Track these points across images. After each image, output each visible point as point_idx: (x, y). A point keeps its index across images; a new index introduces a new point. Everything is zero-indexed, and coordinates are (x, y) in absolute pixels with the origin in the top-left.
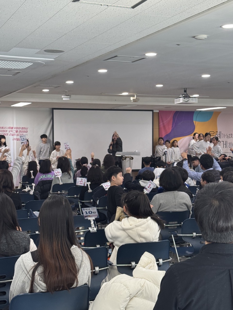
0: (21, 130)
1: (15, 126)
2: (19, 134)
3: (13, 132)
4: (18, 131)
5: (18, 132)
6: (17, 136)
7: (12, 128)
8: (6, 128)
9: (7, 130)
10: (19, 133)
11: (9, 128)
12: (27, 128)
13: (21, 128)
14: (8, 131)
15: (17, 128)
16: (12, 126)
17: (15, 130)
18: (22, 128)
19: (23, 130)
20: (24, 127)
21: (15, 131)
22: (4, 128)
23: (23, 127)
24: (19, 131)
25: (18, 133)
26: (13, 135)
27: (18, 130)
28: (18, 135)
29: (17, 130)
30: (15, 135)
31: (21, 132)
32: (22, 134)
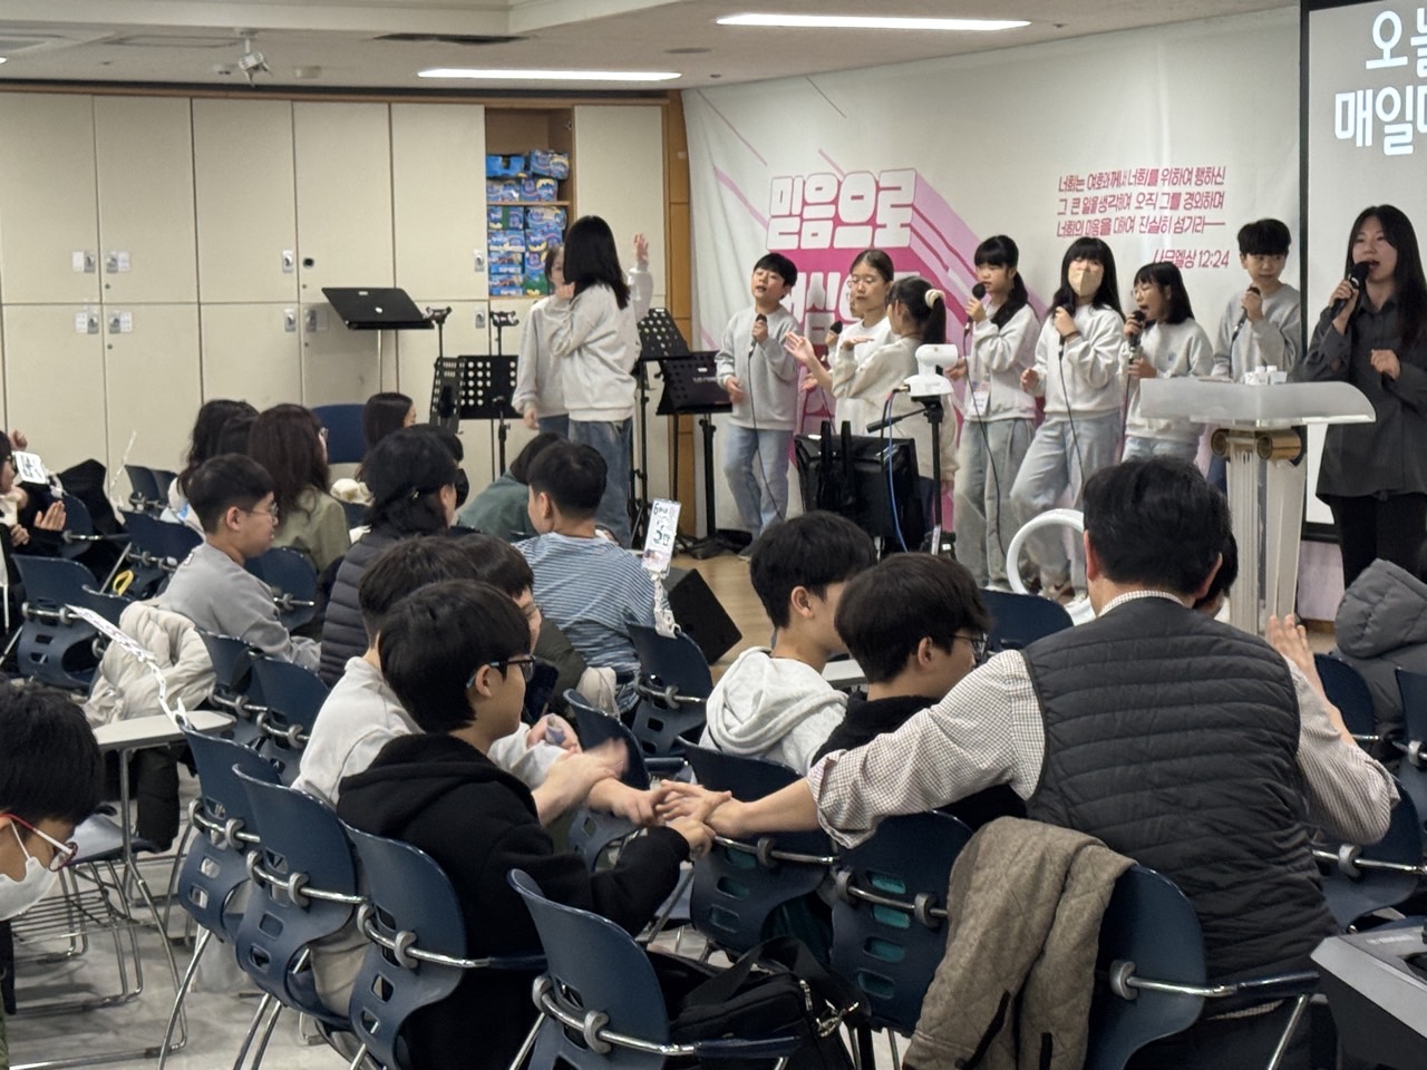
0: (1193, 189)
1: (1166, 164)
2: (1187, 222)
3: (1158, 205)
4: (1180, 194)
5: (1182, 203)
6: (1175, 232)
7: (1153, 178)
9: (1128, 191)
10: (1189, 213)
11: (1140, 177)
12: (1219, 175)
13: (1194, 179)
14: (1134, 203)
15: (1177, 176)
16: (1150, 166)
17: (1168, 188)
18: (1198, 169)
19: (1204, 188)
20: (1203, 165)
21: (1164, 201)
23: (1201, 166)
24: (1184, 197)
25: (1181, 212)
26: (1154, 229)
27: (1183, 189)
28: (1179, 230)
29: (1176, 189)
30: (1168, 223)
31: (1194, 204)
32: (1198, 221)
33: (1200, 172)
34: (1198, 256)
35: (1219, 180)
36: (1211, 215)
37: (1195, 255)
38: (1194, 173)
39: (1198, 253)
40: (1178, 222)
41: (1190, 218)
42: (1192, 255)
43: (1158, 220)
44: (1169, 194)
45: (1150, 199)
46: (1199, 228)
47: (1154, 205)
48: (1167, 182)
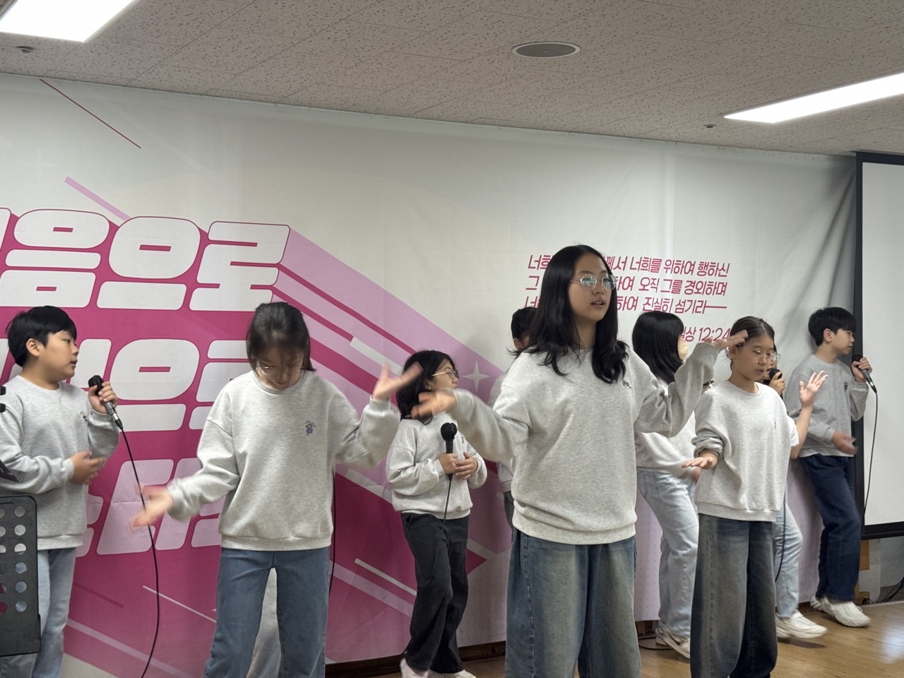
0: (694, 277)
1: (668, 255)
2: (688, 304)
3: (659, 290)
4: (682, 281)
5: (683, 289)
7: (656, 265)
8: (625, 263)
9: (631, 274)
10: (687, 297)
11: (645, 264)
13: (696, 270)
14: (637, 285)
15: (678, 266)
16: (653, 254)
17: (669, 275)
18: (701, 264)
19: (706, 279)
20: (708, 260)
21: (667, 286)
22: (618, 266)
23: (704, 260)
24: (685, 284)
25: (682, 296)
27: (685, 278)
28: (681, 309)
29: (678, 277)
30: (669, 305)
31: (695, 290)
32: (700, 304)
33: (703, 266)
34: (698, 332)
35: (723, 273)
36: (712, 300)
37: (695, 331)
38: (697, 266)
39: (698, 330)
40: (679, 304)
41: (692, 301)
42: (692, 331)
43: (659, 301)
44: (671, 281)
45: (653, 283)
46: (699, 310)
47: (656, 288)
48: (669, 271)
